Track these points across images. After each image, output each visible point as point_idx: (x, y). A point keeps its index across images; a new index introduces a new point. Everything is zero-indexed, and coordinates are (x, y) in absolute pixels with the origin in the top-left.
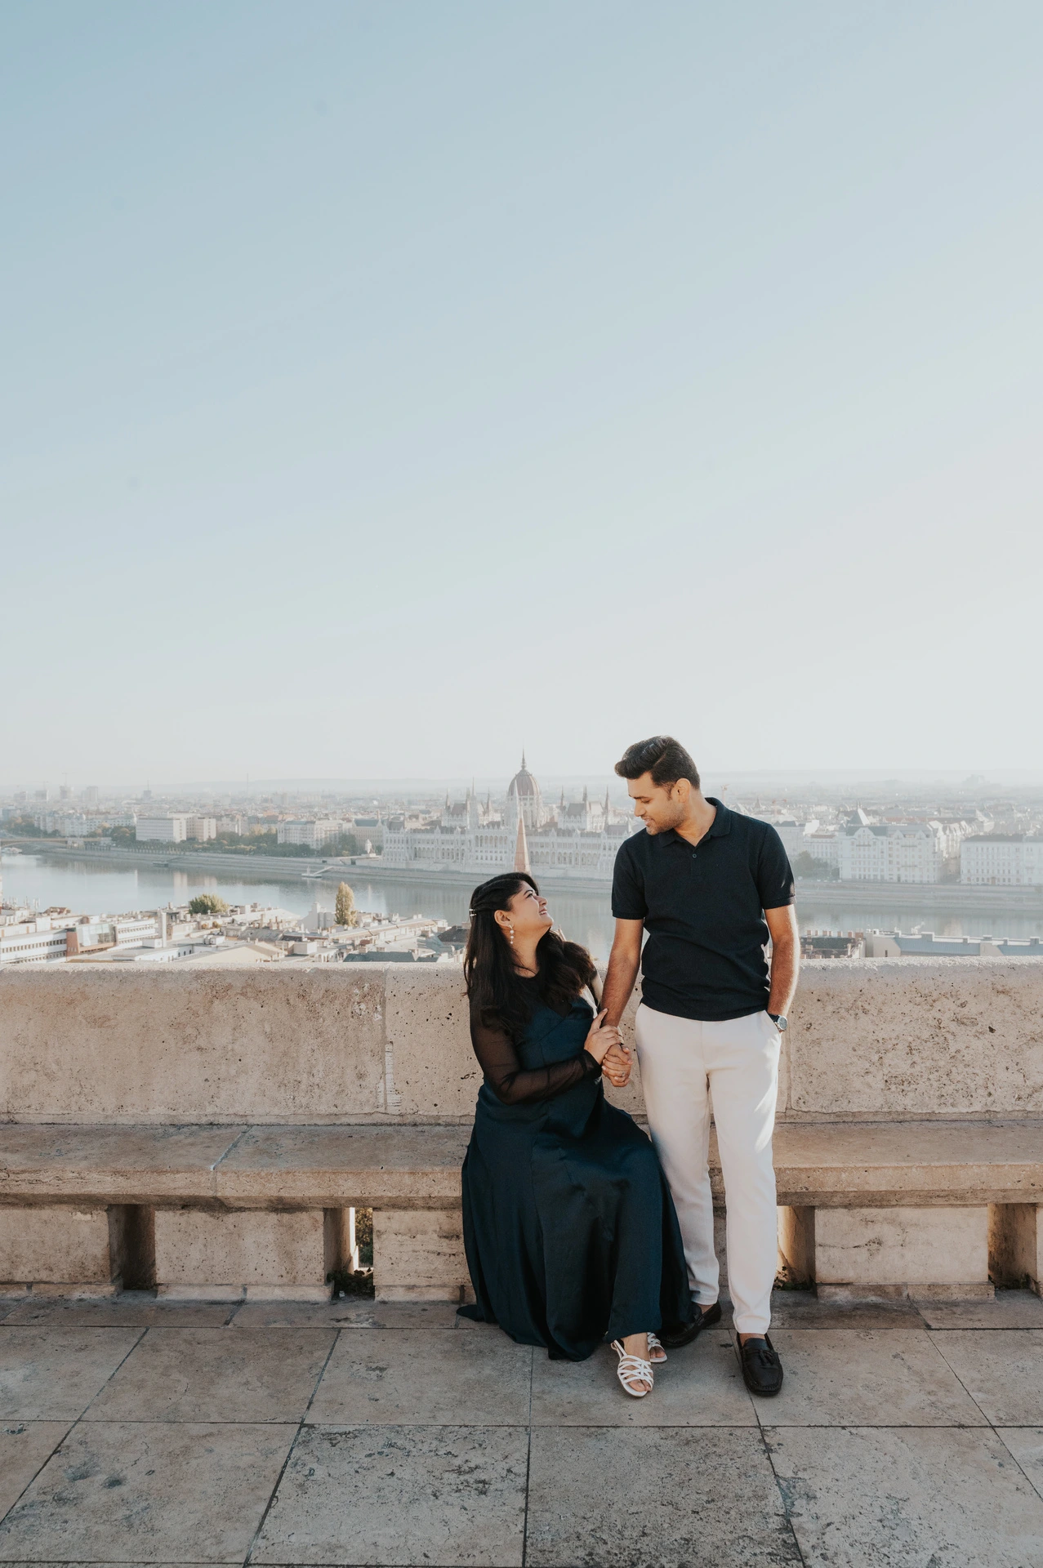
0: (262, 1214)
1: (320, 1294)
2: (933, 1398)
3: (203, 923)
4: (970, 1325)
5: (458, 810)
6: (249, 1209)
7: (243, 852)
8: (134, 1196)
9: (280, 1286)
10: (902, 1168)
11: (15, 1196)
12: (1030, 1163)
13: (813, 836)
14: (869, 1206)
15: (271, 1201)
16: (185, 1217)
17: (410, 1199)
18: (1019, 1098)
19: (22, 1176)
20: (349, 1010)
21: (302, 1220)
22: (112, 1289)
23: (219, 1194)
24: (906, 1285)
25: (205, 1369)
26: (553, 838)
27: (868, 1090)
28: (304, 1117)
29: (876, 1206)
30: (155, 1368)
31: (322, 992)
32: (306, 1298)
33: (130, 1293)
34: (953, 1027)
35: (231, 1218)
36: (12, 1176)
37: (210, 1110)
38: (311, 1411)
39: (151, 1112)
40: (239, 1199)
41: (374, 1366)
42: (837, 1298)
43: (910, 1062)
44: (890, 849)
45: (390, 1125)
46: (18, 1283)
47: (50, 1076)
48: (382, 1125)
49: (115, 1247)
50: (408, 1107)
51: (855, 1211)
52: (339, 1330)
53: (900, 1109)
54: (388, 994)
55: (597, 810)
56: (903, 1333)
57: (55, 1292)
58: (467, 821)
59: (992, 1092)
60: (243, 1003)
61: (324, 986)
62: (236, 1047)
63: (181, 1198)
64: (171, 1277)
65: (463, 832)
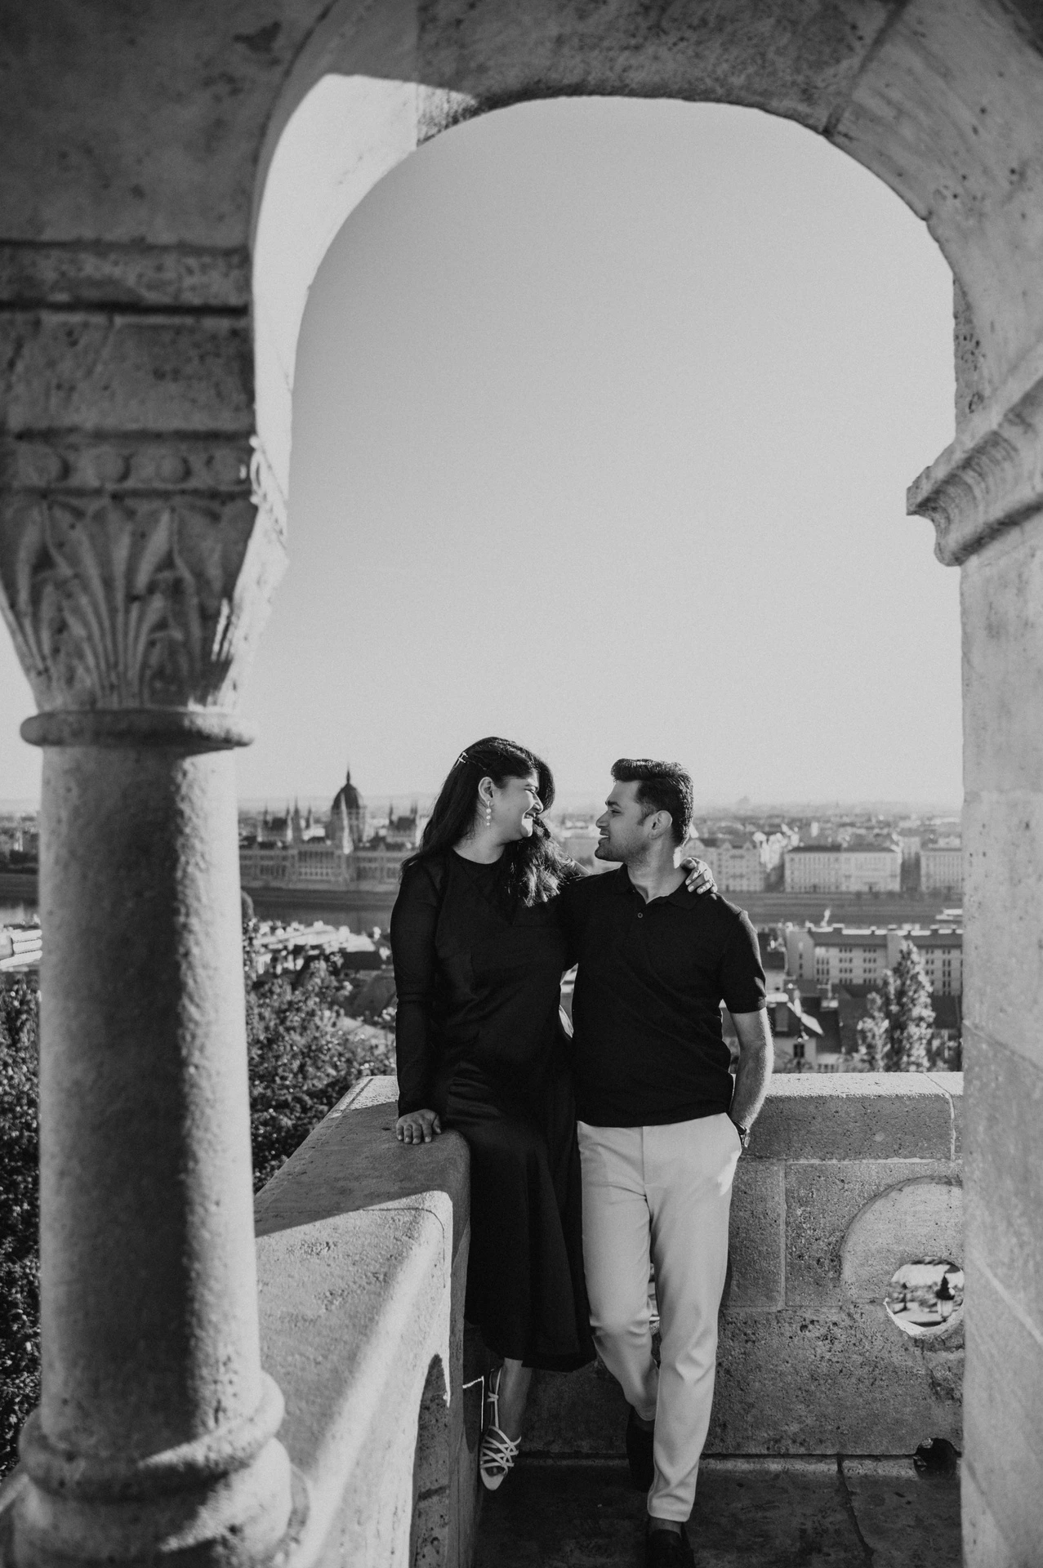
5: (278, 824)
26: (381, 853)
44: (720, 860)
58: (289, 834)
65: (284, 848)
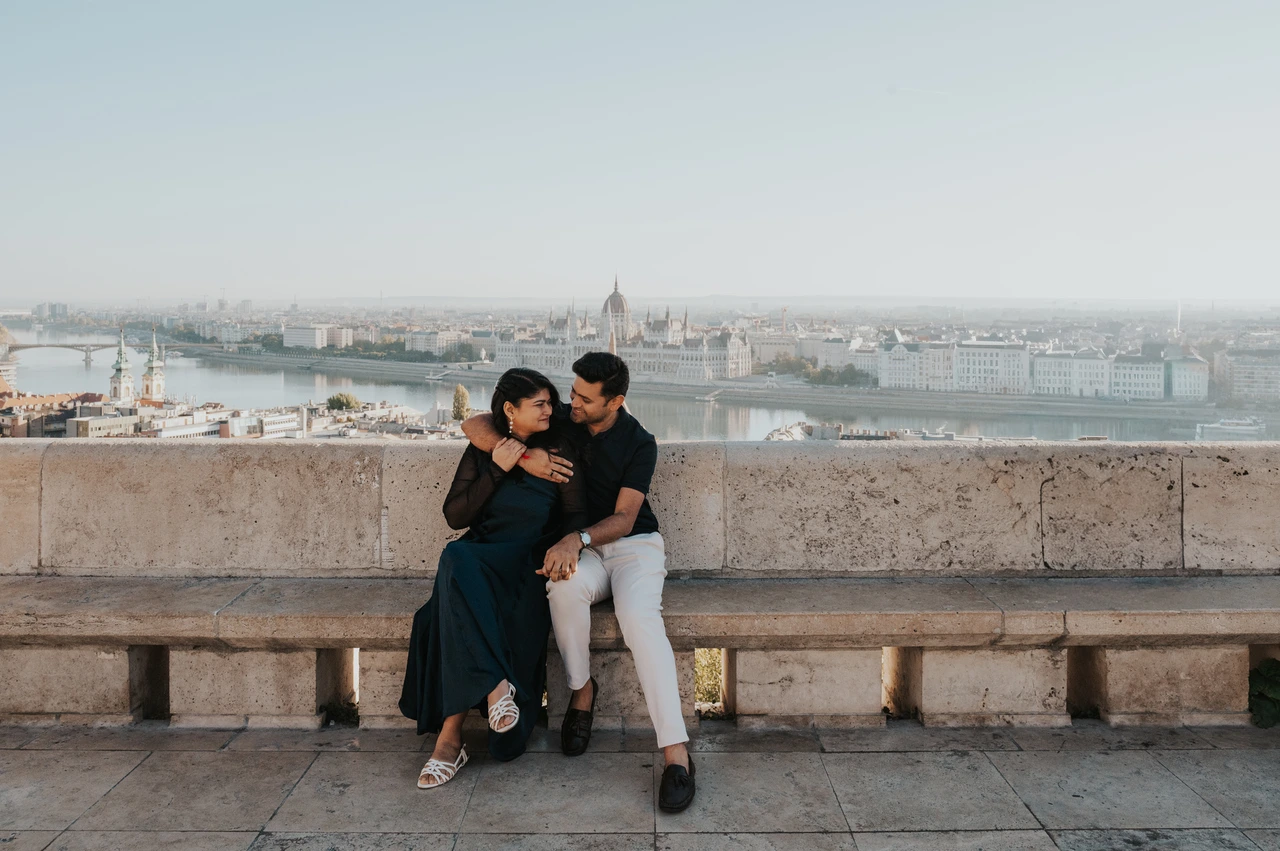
0: (262, 654)
1: (311, 722)
2: (808, 809)
3: (338, 417)
4: (859, 749)
5: (560, 324)
6: (252, 649)
7: (375, 358)
8: (147, 637)
9: (278, 716)
10: (806, 617)
11: (44, 637)
12: (913, 612)
13: (857, 351)
14: (782, 649)
15: (266, 642)
16: (194, 658)
17: (387, 641)
18: (918, 559)
19: (49, 620)
20: (351, 479)
21: (297, 659)
22: (131, 718)
23: (221, 636)
24: (812, 715)
25: (192, 786)
26: (640, 349)
27: (791, 552)
28: (308, 571)
29: (788, 649)
30: (148, 784)
31: (328, 463)
32: (299, 727)
33: (148, 722)
34: (864, 498)
35: (236, 657)
36: (40, 620)
37: (228, 564)
38: (272, 821)
39: (177, 566)
40: (238, 640)
41: (339, 783)
42: (754, 727)
43: (827, 528)
44: (921, 362)
45: (385, 578)
46: (48, 713)
47: (90, 535)
48: (377, 578)
49: (136, 683)
50: (400, 563)
51: (771, 653)
52: (319, 753)
53: (818, 568)
54: (385, 466)
55: (677, 326)
56: (799, 756)
57: (79, 721)
58: (568, 333)
59: (896, 554)
60: (259, 473)
61: (330, 459)
62: (253, 510)
63: (189, 639)
64: (183, 708)
65: (564, 343)
